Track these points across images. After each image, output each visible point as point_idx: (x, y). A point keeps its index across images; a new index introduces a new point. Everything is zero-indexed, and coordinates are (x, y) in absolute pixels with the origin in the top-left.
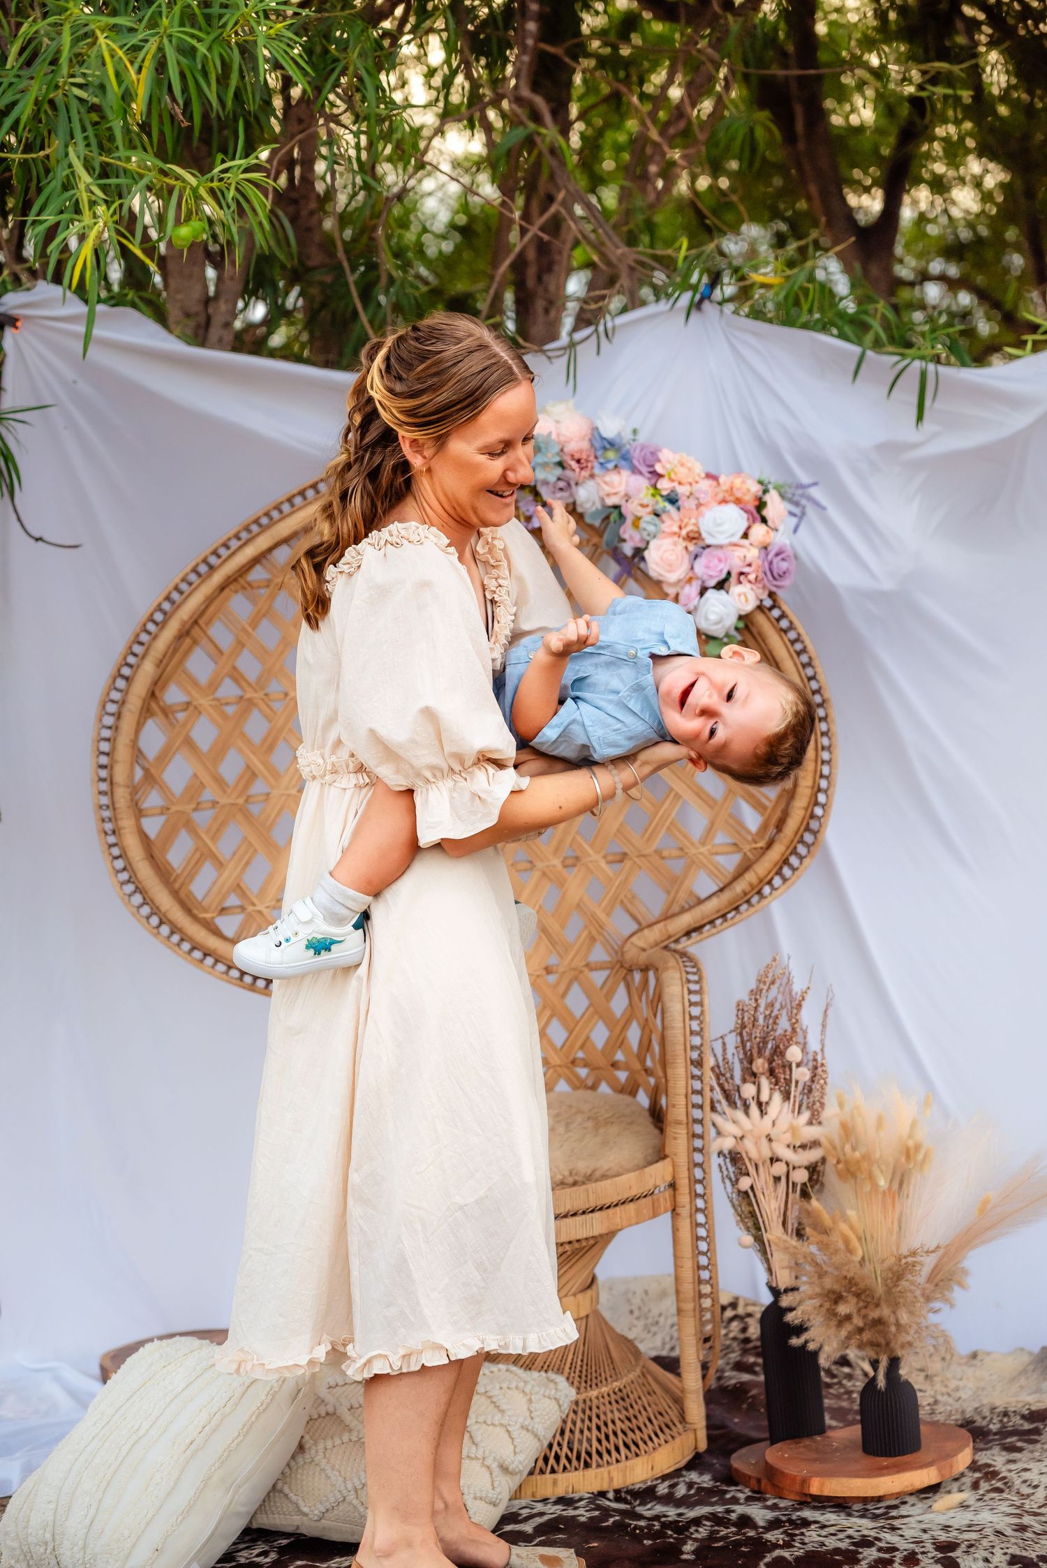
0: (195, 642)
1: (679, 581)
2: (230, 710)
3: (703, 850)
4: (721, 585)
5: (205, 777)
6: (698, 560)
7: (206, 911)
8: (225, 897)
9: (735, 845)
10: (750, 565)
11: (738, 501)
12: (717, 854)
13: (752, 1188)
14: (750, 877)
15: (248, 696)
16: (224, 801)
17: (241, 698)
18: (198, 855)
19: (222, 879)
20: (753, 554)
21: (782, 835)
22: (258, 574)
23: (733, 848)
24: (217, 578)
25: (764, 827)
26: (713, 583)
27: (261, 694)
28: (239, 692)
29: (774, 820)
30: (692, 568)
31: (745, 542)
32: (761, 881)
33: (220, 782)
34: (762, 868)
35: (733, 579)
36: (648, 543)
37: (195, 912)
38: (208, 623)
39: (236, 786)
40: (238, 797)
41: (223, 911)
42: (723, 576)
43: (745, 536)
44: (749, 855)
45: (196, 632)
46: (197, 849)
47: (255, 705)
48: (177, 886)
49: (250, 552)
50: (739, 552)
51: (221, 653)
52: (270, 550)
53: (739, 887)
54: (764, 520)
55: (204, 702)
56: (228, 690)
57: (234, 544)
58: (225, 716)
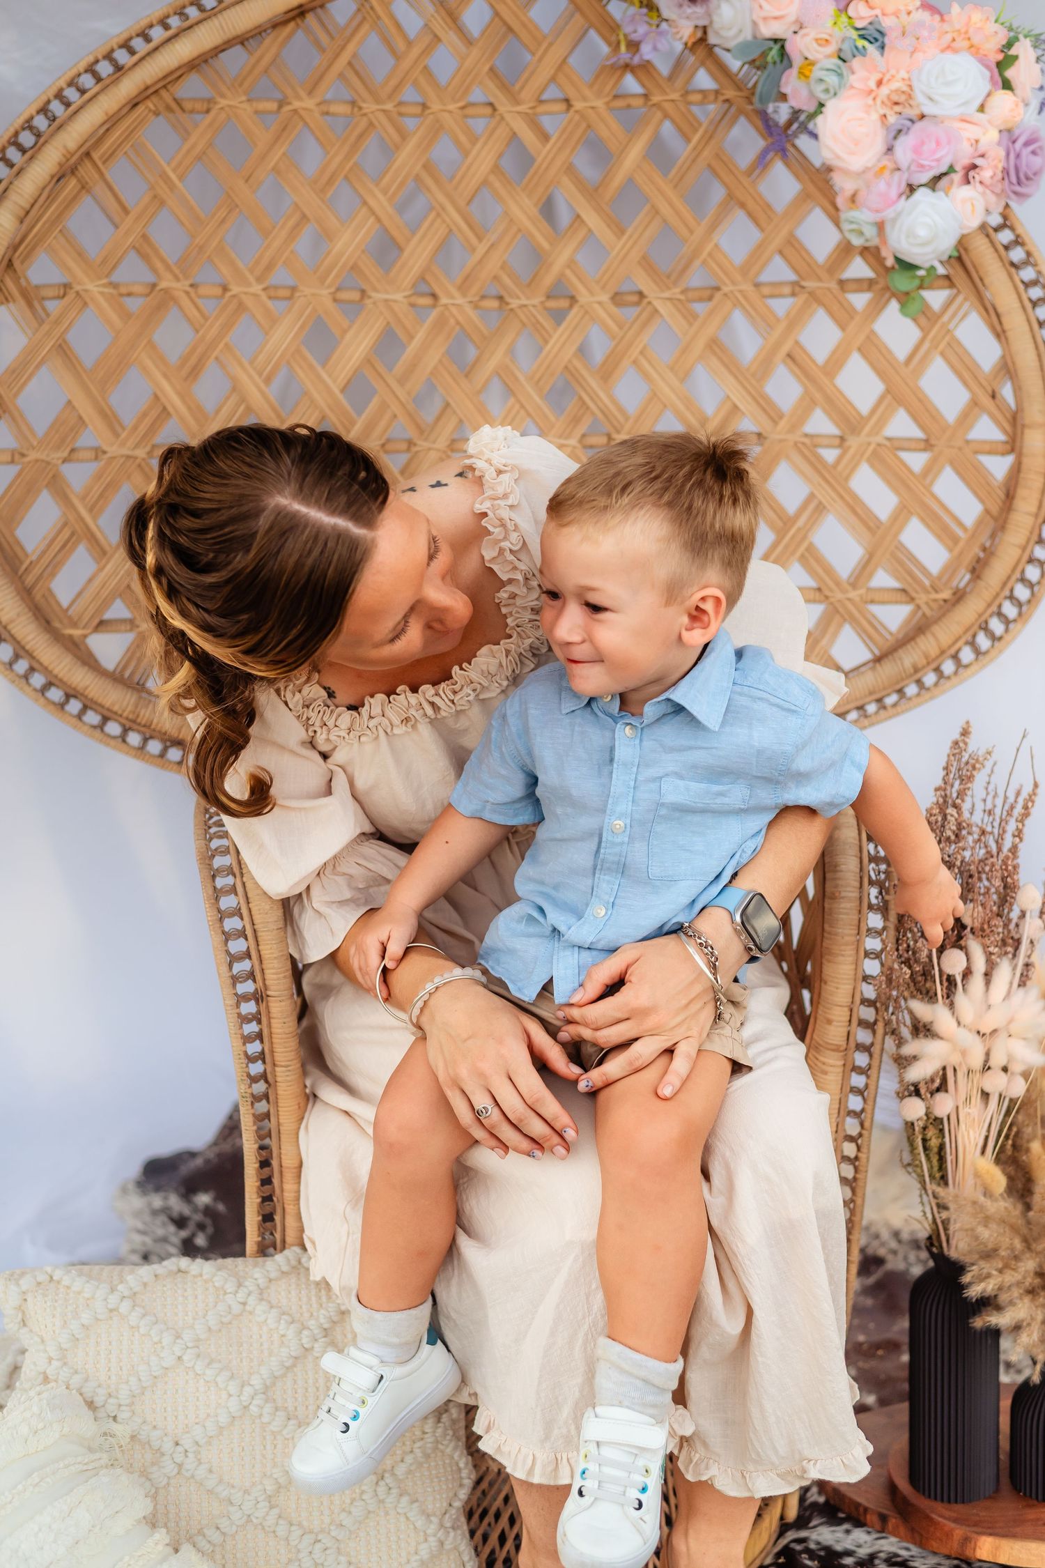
0: (84, 187)
1: (866, 170)
2: (134, 304)
4: (934, 182)
5: (85, 408)
6: (902, 139)
7: (74, 625)
8: (107, 603)
9: (904, 591)
10: (982, 156)
11: (973, 49)
12: (872, 602)
15: (163, 285)
16: (113, 450)
17: (154, 286)
18: (66, 534)
19: (103, 575)
20: (990, 138)
21: (981, 584)
22: (192, 87)
23: (900, 596)
24: (128, 87)
25: (950, 569)
26: (925, 177)
27: (184, 284)
28: (151, 278)
29: (968, 559)
30: (890, 149)
31: (980, 115)
32: (943, 652)
33: (111, 420)
34: (945, 633)
35: (957, 177)
36: (822, 105)
37: (57, 624)
38: (108, 158)
39: (135, 428)
40: (137, 446)
41: (102, 626)
42: (944, 169)
43: (982, 108)
44: (925, 609)
45: (86, 170)
46: (65, 524)
47: (175, 300)
48: (30, 580)
49: (184, 50)
50: (970, 132)
51: (126, 211)
52: (218, 50)
54: (1007, 85)
55: (93, 287)
56: (132, 272)
57: (158, 34)
58: (126, 315)
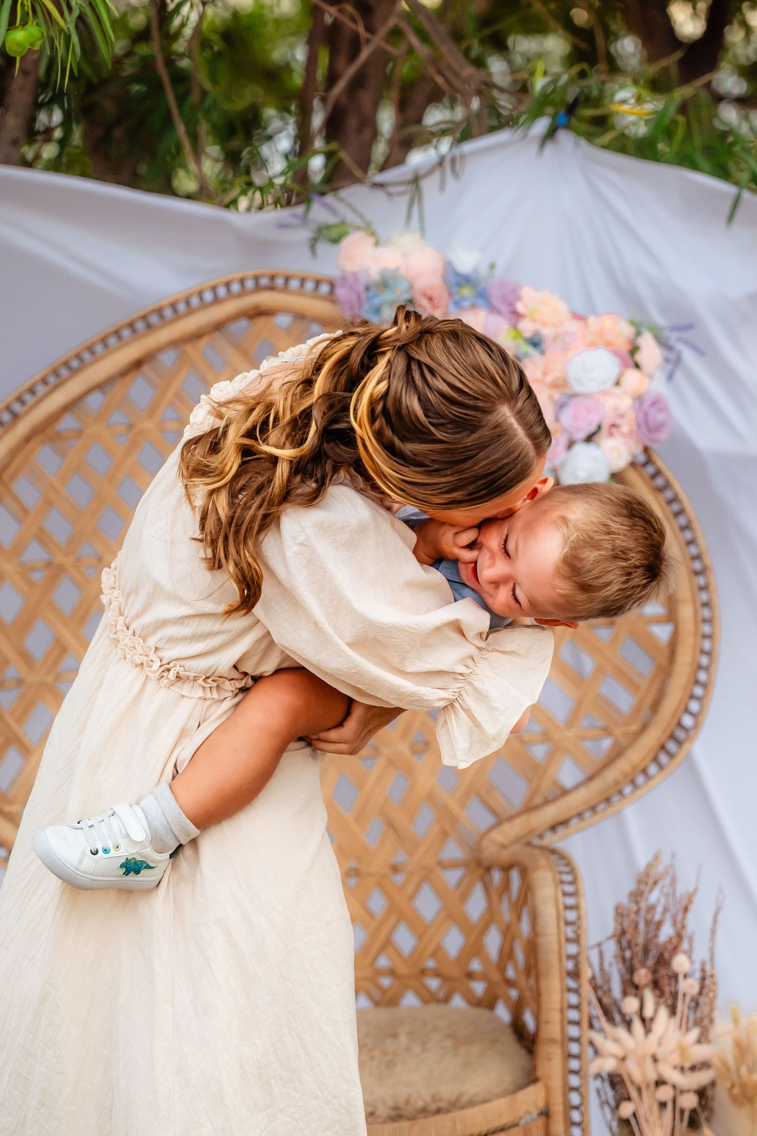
2: (37, 576)
3: (570, 734)
4: (589, 439)
5: (9, 652)
6: (564, 410)
7: (9, 803)
9: (605, 728)
10: (622, 416)
11: (608, 345)
12: (584, 738)
13: (634, 1115)
14: (623, 765)
15: (56, 560)
16: (30, 679)
17: (49, 563)
20: (626, 403)
21: (658, 717)
22: (67, 423)
23: (603, 733)
24: (23, 428)
26: (582, 435)
27: (71, 559)
28: (47, 557)
29: (648, 701)
30: (558, 419)
31: (617, 390)
32: (636, 769)
33: (26, 657)
34: (636, 754)
35: (604, 432)
38: (13, 478)
40: (46, 674)
42: (593, 428)
43: (617, 383)
44: (621, 739)
47: (66, 571)
49: (59, 398)
50: (611, 402)
51: (26, 512)
52: (82, 396)
53: (611, 775)
54: (637, 366)
56: (35, 553)
57: (41, 390)
58: (32, 584)
